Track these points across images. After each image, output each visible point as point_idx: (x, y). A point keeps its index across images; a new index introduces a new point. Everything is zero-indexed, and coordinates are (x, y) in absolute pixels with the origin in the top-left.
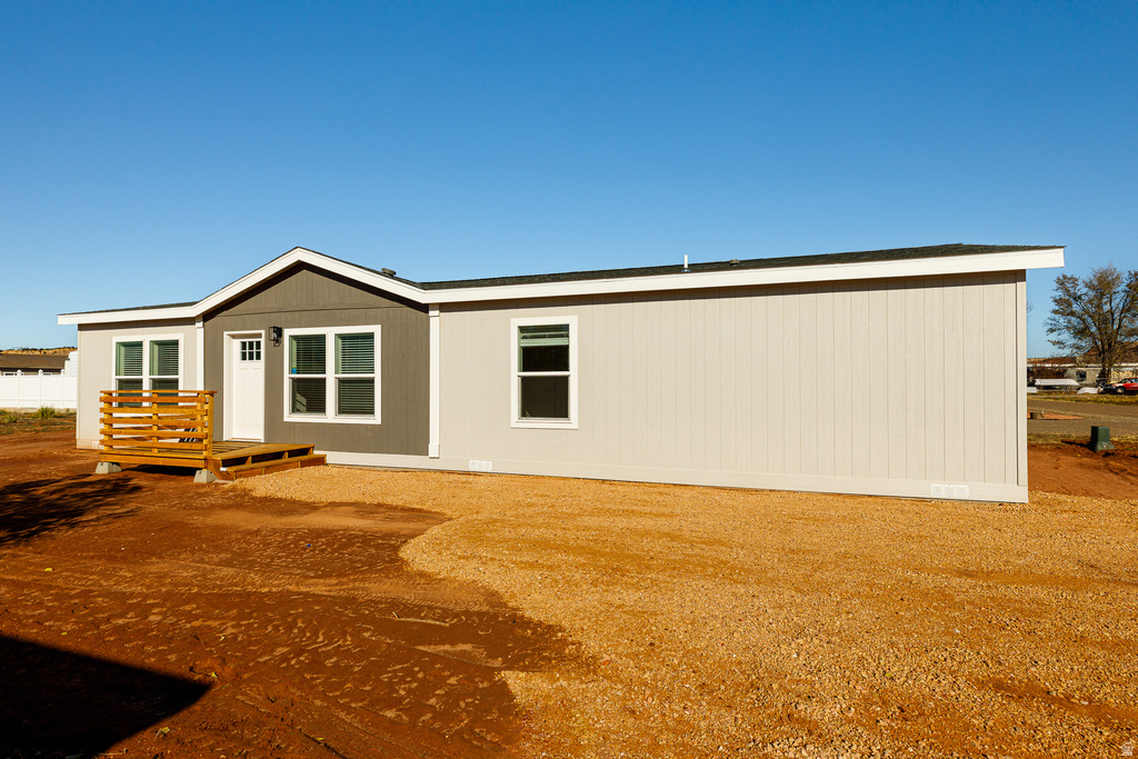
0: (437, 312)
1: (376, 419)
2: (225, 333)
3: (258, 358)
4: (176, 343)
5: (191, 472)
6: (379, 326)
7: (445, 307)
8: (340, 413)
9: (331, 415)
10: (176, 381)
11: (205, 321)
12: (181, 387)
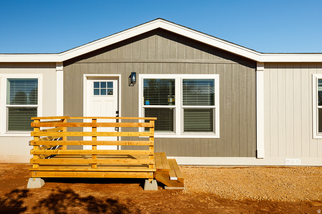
0: (262, 68)
1: (216, 134)
2: (85, 75)
3: (110, 93)
4: (35, 81)
5: (141, 182)
6: (218, 75)
7: (268, 65)
8: (185, 131)
9: (179, 132)
10: (35, 109)
11: (64, 66)
12: (40, 114)
